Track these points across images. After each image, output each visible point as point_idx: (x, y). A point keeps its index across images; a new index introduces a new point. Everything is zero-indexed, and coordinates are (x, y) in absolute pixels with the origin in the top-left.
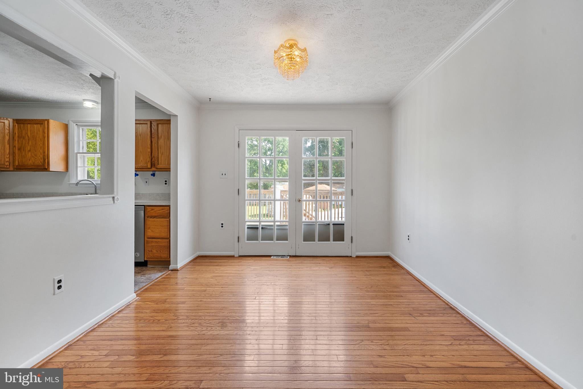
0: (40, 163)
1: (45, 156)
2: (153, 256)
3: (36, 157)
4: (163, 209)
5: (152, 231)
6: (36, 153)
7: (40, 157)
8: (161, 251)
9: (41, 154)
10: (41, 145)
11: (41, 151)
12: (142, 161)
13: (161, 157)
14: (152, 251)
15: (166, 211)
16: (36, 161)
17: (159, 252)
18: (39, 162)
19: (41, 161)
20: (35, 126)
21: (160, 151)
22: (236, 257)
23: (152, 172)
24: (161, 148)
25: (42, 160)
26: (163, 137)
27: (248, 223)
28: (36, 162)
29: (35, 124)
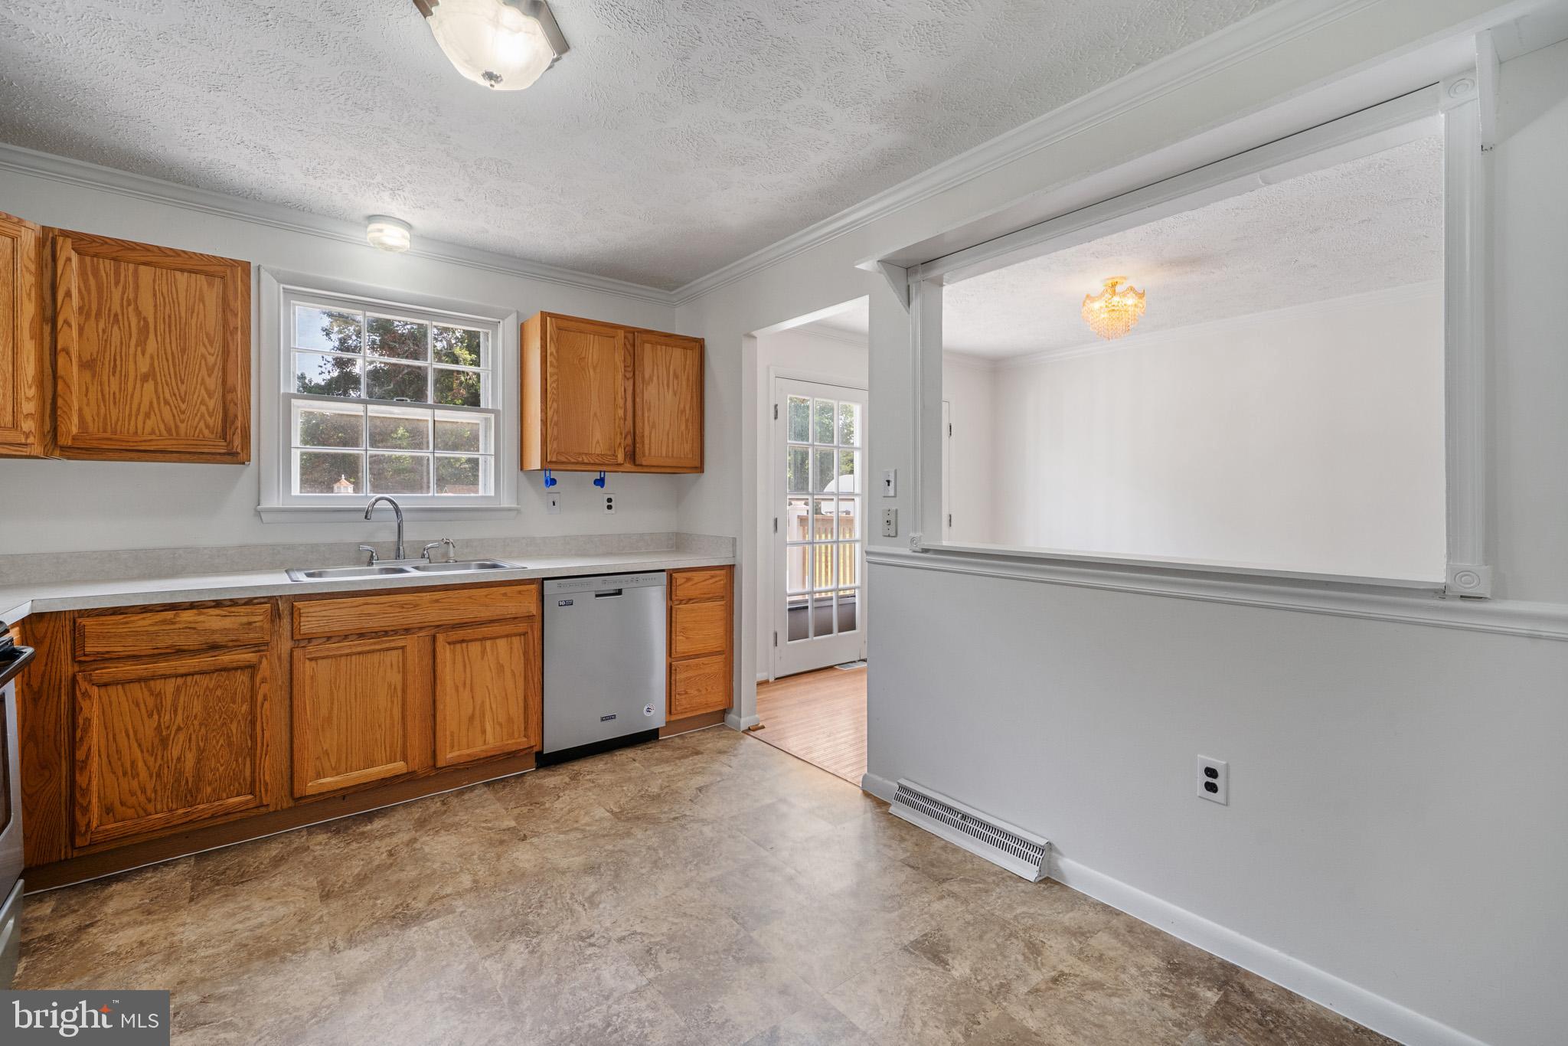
0: (206, 432)
1: (236, 404)
2: (689, 706)
3: (183, 407)
4: (712, 577)
5: (687, 638)
6: (183, 388)
7: (203, 408)
8: (709, 689)
9: (210, 396)
10: (211, 360)
11: (213, 382)
12: (598, 442)
13: (650, 433)
14: (686, 693)
15: (720, 580)
16: (182, 421)
17: (704, 692)
18: (202, 424)
19: (211, 421)
20: (182, 278)
21: (648, 417)
22: (772, 683)
23: (597, 476)
24: (649, 410)
25: (216, 421)
26: (655, 378)
27: (788, 599)
28: (182, 426)
29: (182, 271)
